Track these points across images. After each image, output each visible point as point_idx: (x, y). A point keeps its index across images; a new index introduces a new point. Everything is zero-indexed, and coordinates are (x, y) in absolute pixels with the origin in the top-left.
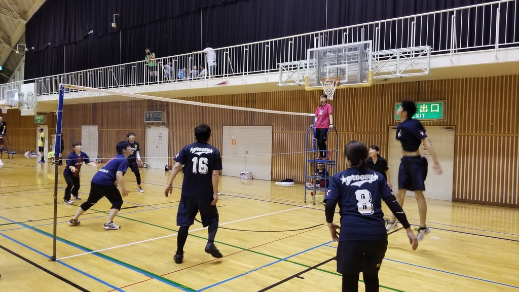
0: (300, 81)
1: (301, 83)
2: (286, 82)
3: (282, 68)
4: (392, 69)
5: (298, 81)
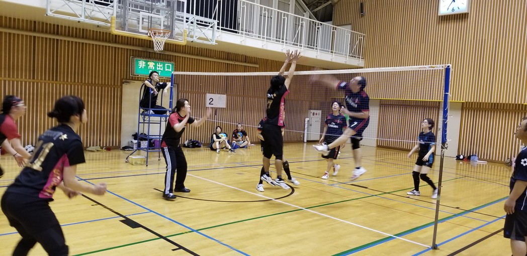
5: (83, 16)
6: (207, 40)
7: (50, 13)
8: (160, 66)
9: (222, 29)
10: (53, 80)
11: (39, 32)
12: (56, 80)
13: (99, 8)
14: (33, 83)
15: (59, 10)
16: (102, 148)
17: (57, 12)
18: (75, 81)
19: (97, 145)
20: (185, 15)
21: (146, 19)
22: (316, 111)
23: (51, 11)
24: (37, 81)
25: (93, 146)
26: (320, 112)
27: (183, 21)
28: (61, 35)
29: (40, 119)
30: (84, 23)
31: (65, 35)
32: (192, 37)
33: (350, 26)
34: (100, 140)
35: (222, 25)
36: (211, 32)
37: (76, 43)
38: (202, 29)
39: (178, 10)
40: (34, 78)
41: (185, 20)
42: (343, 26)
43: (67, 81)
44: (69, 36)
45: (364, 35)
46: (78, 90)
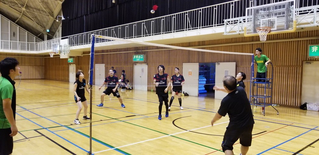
0: (240, 31)
1: (240, 33)
2: (229, 32)
3: (226, 23)
4: (310, 20)
5: (238, 31)
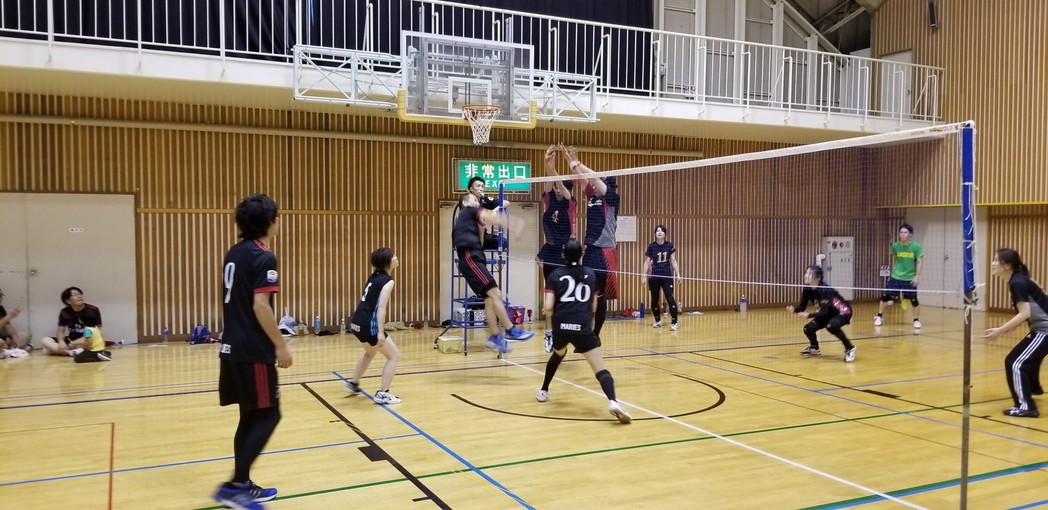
1: (359, 103)
3: (301, 56)
5: (353, 95)
6: (580, 114)
7: (298, 96)
8: (504, 170)
9: (611, 91)
10: (322, 209)
11: (296, 128)
12: (328, 209)
13: (380, 78)
14: (291, 216)
15: (314, 88)
16: (407, 325)
17: (311, 93)
18: (357, 209)
19: (398, 320)
20: (532, 72)
21: (461, 88)
22: (839, 240)
23: (300, 91)
24: (297, 212)
25: (393, 320)
26: (851, 240)
27: (527, 83)
28: (333, 130)
29: (303, 277)
30: (357, 107)
31: (339, 131)
32: (550, 112)
33: (908, 55)
34: (404, 311)
35: (614, 83)
36: (589, 98)
37: (357, 141)
38: (569, 96)
39: (517, 64)
40: (291, 208)
41: (532, 81)
42: (889, 57)
43: (346, 209)
44: (345, 131)
45: (942, 69)
46: (364, 223)
